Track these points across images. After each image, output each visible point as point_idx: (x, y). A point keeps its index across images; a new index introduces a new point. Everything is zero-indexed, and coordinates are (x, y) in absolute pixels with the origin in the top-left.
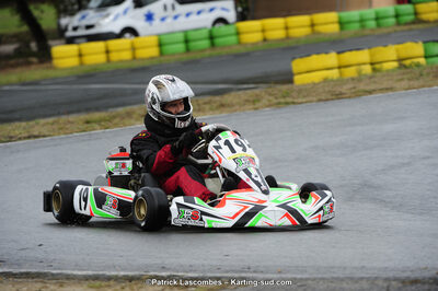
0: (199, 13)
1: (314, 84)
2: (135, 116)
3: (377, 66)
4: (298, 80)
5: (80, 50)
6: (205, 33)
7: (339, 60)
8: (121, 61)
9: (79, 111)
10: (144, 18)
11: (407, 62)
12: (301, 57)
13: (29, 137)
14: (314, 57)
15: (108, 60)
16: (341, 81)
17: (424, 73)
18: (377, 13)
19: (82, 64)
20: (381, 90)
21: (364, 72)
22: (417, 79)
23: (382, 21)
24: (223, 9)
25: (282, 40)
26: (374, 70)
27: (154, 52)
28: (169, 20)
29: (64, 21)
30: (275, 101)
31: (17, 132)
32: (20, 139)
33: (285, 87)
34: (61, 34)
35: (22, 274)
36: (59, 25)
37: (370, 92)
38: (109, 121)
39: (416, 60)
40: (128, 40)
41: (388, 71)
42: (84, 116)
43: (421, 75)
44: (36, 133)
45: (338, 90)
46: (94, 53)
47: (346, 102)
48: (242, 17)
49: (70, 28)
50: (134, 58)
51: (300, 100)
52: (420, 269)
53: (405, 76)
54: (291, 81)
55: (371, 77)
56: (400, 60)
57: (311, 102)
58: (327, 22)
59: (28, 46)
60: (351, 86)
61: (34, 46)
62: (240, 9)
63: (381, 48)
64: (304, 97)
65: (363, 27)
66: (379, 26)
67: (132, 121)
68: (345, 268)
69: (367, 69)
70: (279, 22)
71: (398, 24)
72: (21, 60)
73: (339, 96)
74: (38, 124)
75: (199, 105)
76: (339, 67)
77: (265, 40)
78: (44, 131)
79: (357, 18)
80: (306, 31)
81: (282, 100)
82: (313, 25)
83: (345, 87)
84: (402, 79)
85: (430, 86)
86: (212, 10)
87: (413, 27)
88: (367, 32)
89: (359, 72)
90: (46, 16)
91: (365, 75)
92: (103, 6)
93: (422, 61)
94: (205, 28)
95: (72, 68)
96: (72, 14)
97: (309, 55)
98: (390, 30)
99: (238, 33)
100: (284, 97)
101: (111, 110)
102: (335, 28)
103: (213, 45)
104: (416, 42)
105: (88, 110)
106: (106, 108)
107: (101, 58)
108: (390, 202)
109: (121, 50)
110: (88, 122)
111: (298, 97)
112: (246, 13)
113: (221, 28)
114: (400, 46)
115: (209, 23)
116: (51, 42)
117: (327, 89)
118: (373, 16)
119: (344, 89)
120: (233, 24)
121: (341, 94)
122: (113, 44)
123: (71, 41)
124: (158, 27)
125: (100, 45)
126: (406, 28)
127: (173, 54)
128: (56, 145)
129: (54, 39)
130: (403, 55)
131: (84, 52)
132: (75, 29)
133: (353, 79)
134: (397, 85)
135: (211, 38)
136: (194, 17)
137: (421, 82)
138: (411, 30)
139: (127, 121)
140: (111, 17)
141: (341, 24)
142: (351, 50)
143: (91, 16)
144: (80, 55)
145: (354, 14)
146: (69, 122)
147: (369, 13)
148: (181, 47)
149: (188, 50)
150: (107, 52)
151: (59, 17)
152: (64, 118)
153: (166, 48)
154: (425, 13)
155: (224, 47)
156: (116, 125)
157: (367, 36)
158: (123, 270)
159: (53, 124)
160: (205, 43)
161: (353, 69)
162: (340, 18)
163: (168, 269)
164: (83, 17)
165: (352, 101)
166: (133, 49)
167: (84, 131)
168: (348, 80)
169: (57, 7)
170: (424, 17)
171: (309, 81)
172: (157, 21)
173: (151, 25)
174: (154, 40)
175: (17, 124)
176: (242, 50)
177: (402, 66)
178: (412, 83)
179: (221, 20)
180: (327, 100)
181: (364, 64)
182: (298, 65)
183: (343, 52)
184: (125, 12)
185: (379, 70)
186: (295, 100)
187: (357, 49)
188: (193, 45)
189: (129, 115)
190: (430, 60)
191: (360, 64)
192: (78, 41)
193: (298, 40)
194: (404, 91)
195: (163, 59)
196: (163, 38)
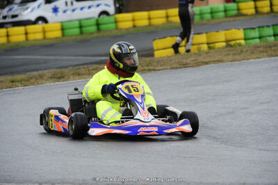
0: (89, 7)
1: (168, 57)
2: (45, 77)
3: (212, 45)
4: (157, 54)
5: (7, 32)
6: (93, 21)
8: (36, 40)
9: (6, 74)
10: (52, 10)
11: (232, 43)
12: (160, 39)
14: (169, 38)
15: (27, 39)
16: (186, 55)
17: (244, 50)
18: (211, 9)
19: (8, 41)
20: (214, 62)
21: (202, 49)
22: (239, 54)
23: (215, 15)
24: (106, 5)
25: (146, 27)
26: (209, 48)
27: (58, 34)
28: (69, 12)
30: (142, 68)
33: (148, 59)
37: (207, 63)
38: (28, 81)
39: (238, 41)
40: (40, 26)
41: (219, 48)
42: (10, 78)
43: (242, 51)
45: (185, 61)
46: (17, 34)
47: (190, 69)
48: (119, 11)
49: (1, 17)
50: (45, 38)
51: (158, 68)
53: (231, 52)
54: (152, 55)
55: (207, 53)
56: (227, 41)
57: (166, 69)
60: (193, 59)
62: (117, 5)
63: (214, 33)
64: (162, 65)
65: (202, 18)
66: (213, 17)
67: (44, 81)
69: (205, 47)
70: (144, 14)
71: (226, 16)
75: (89, 70)
77: (134, 26)
79: (198, 12)
80: (163, 20)
81: (147, 68)
82: (167, 17)
83: (189, 59)
84: (229, 55)
85: (248, 59)
86: (98, 5)
87: (237, 18)
88: (204, 22)
89: (199, 49)
91: (203, 51)
92: (24, 2)
93: (243, 42)
94: (94, 18)
95: (2, 44)
96: (3, 8)
97: (165, 37)
98: (220, 20)
99: (116, 22)
100: (148, 66)
101: (28, 73)
103: (99, 29)
104: (239, 29)
105: (12, 73)
106: (25, 71)
107: (22, 38)
108: (220, 139)
109: (36, 32)
110: (13, 82)
111: (157, 66)
112: (122, 8)
113: (104, 18)
114: (228, 32)
115: (96, 15)
117: (177, 61)
118: (209, 11)
119: (189, 61)
120: (113, 15)
121: (187, 64)
122: (30, 28)
123: (1, 26)
124: (61, 16)
125: (21, 29)
126: (232, 19)
127: (71, 36)
130: (230, 38)
131: (10, 33)
132: (5, 17)
133: (195, 54)
134: (225, 58)
135: (98, 24)
136: (86, 10)
137: (242, 56)
138: (234, 21)
139: (39, 81)
140: (29, 10)
143: (15, 9)
144: (8, 36)
145: (196, 9)
147: (206, 9)
148: (77, 31)
149: (81, 33)
150: (26, 34)
153: (68, 32)
154: (246, 9)
155: (106, 31)
156: (32, 84)
157: (205, 24)
160: (94, 28)
161: (195, 46)
164: (10, 10)
165: (194, 69)
166: (44, 32)
167: (10, 88)
168: (191, 55)
170: (244, 12)
171: (165, 55)
172: (60, 13)
173: (56, 15)
174: (58, 26)
176: (119, 33)
177: (228, 45)
178: (235, 57)
179: (105, 13)
180: (177, 68)
181: (203, 44)
182: (157, 44)
184: (39, 6)
185: (213, 48)
186: (155, 68)
187: (198, 34)
188: (85, 29)
189: (41, 77)
190: (248, 41)
191: (199, 44)
192: (6, 26)
193: (157, 26)
194: (230, 63)
195: (64, 39)
196: (64, 24)
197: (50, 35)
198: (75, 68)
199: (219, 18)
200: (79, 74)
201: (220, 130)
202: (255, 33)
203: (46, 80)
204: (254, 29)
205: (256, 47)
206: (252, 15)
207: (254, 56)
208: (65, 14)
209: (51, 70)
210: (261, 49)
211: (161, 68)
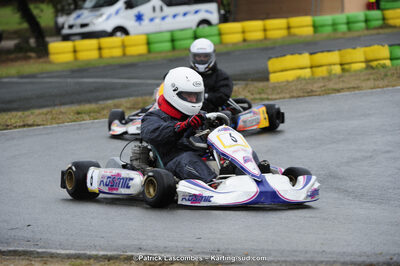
0: (185, 14)
1: (288, 82)
3: (346, 67)
4: (273, 78)
5: (74, 47)
6: (190, 33)
7: (311, 60)
8: (113, 58)
9: (72, 103)
10: (134, 18)
11: (374, 64)
12: (277, 57)
13: (24, 126)
14: (289, 57)
15: (101, 56)
16: (313, 80)
17: (389, 74)
18: (348, 18)
19: (76, 59)
20: (349, 89)
21: (334, 72)
22: (382, 79)
23: (351, 25)
24: (207, 11)
25: (260, 41)
26: (343, 70)
27: (143, 49)
28: (157, 21)
29: (61, 20)
30: (251, 97)
31: (13, 121)
32: (15, 127)
33: (261, 85)
34: (57, 32)
35: (10, 251)
36: (56, 23)
37: (338, 91)
38: (99, 112)
39: (382, 62)
40: (119, 38)
41: (356, 71)
42: (76, 107)
43: (386, 75)
44: (30, 122)
45: (309, 87)
46: (88, 49)
47: (316, 99)
48: (224, 19)
49: (66, 26)
50: (124, 55)
51: (274, 97)
52: (376, 254)
53: (372, 77)
54: (267, 79)
55: (340, 77)
56: (367, 61)
57: (284, 98)
58: (303, 25)
59: (27, 42)
60: (321, 85)
61: (32, 41)
62: (222, 12)
63: (350, 50)
64: (278, 93)
65: (335, 30)
66: (349, 29)
68: (306, 252)
69: (337, 69)
70: (257, 24)
71: (367, 28)
72: (21, 55)
73: (310, 94)
74: (32, 114)
76: (311, 67)
77: (245, 40)
78: (38, 120)
79: (330, 22)
80: (284, 33)
81: (258, 96)
82: (289, 28)
83: (316, 85)
84: (368, 79)
85: (393, 86)
86: (196, 12)
87: (381, 31)
88: (338, 35)
89: (330, 72)
90: (45, 15)
91: (335, 75)
92: (97, 6)
93: (388, 62)
94: (191, 28)
95: (67, 63)
96: (69, 13)
97: (284, 55)
98: (359, 33)
99: (220, 34)
100: (260, 93)
101: (101, 102)
102: (309, 31)
104: (383, 46)
105: (79, 102)
106: (96, 100)
107: (94, 55)
108: (353, 192)
109: (113, 47)
110: (78, 113)
111: (272, 94)
112: (228, 15)
113: (205, 29)
114: (367, 49)
115: (193, 25)
116: (48, 39)
117: (299, 87)
118: (345, 21)
119: (315, 87)
120: (217, 25)
121: (312, 91)
122: (105, 41)
123: (66, 38)
124: (147, 26)
125: (93, 43)
126: (374, 31)
127: (161, 52)
128: (47, 134)
129: (51, 35)
130: (371, 57)
131: (77, 49)
132: (71, 27)
133: (323, 78)
134: (364, 84)
136: (180, 19)
137: (386, 82)
138: (379, 34)
140: (104, 17)
141: (315, 27)
142: (322, 52)
143: (85, 15)
144: (75, 51)
145: (327, 19)
146: (61, 113)
147: (341, 18)
148: (167, 46)
149: (174, 48)
150: (100, 49)
151: (56, 16)
152: (56, 109)
153: (156, 47)
154: (393, 18)
157: (337, 39)
158: (103, 250)
159: (46, 114)
161: (324, 68)
162: (314, 22)
164: (79, 16)
165: (321, 98)
166: (124, 46)
167: (75, 121)
168: (319, 79)
169: (55, 6)
170: (391, 22)
171: (284, 79)
172: (146, 22)
173: (140, 24)
174: (143, 39)
175: (14, 113)
176: (223, 49)
177: (369, 67)
178: (377, 83)
179: (205, 22)
180: (299, 97)
181: (334, 64)
182: (274, 64)
183: (315, 53)
184: (117, 12)
185: (348, 71)
186: (270, 97)
187: (329, 51)
188: (178, 44)
190: (395, 62)
191: (330, 65)
192: (73, 38)
193: (275, 41)
194: (370, 91)
195: (151, 56)
196: (151, 37)
197: (131, 51)
199: (357, 31)
201: (353, 180)
208: (152, 23)
209: (131, 99)
211: (278, 97)
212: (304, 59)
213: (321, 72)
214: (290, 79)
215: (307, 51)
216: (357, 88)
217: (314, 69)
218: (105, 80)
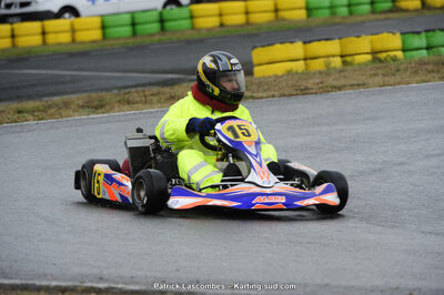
1: (276, 76)
2: (73, 106)
3: (348, 59)
4: (259, 71)
5: (13, 30)
6: (155, 16)
7: (305, 51)
8: (59, 44)
9: (9, 99)
11: (383, 56)
12: (263, 46)
14: (278, 46)
15: (44, 42)
16: (306, 74)
17: (402, 67)
19: (14, 45)
20: (352, 86)
21: (332, 65)
22: (394, 75)
23: (354, 8)
25: (241, 26)
26: (344, 63)
27: (96, 35)
37: (340, 88)
38: (45, 112)
39: (392, 54)
40: (67, 21)
41: (359, 64)
42: (15, 105)
43: (398, 70)
45: (303, 84)
46: (29, 34)
47: (312, 97)
50: (74, 41)
51: (260, 95)
52: (391, 289)
53: (379, 71)
54: (250, 73)
55: (340, 72)
56: (374, 53)
57: (273, 96)
58: (294, 7)
60: (318, 81)
63: (353, 39)
64: (265, 91)
65: (333, 14)
66: (351, 13)
67: (71, 112)
68: (306, 285)
69: (337, 62)
70: (238, 5)
71: (373, 12)
73: (305, 91)
75: (145, 96)
76: (305, 59)
77: (222, 25)
79: (327, 4)
80: (270, 16)
82: (276, 10)
83: (311, 82)
84: (376, 75)
85: (408, 83)
87: (390, 15)
88: (338, 20)
89: (328, 65)
91: (335, 68)
93: (399, 54)
94: (156, 10)
95: (3, 50)
97: (272, 44)
98: (363, 18)
99: (192, 17)
101: (45, 99)
102: (302, 14)
103: (163, 29)
104: (394, 33)
105: (19, 98)
106: (40, 96)
107: (36, 40)
108: (359, 213)
109: (59, 31)
110: (19, 112)
111: (258, 91)
113: (173, 11)
114: (374, 37)
115: (159, 5)
117: (290, 83)
118: (346, 2)
119: (311, 84)
120: (187, 6)
121: (306, 88)
122: (51, 24)
123: (4, 19)
124: (102, 7)
125: (35, 26)
126: (383, 16)
127: (118, 39)
130: (378, 47)
131: (16, 32)
132: (8, 6)
133: (321, 73)
134: (370, 81)
135: (162, 21)
137: (398, 78)
138: (387, 19)
139: (64, 112)
141: (309, 9)
142: (319, 40)
144: (13, 36)
148: (127, 31)
149: (134, 34)
150: (44, 33)
153: (111, 32)
155: (175, 32)
156: (52, 116)
157: (337, 24)
158: (55, 279)
160: (155, 27)
161: (321, 60)
162: (307, 3)
163: (107, 280)
165: (318, 97)
166: (73, 30)
167: (15, 122)
168: (314, 73)
170: (403, 5)
171: (271, 74)
173: (94, 4)
174: (97, 21)
176: (196, 36)
177: (376, 60)
178: (387, 79)
180: (291, 95)
182: (259, 55)
183: (310, 42)
185: (351, 64)
186: (255, 95)
187: (326, 40)
188: (139, 28)
189: (67, 105)
190: (409, 54)
191: (328, 56)
192: (11, 20)
193: (260, 25)
194: (378, 89)
195: (106, 43)
196: (107, 18)
197: (83, 36)
198: (123, 91)
199: (361, 15)
200: (129, 102)
201: (359, 198)
202: (420, 41)
203: (74, 111)
204: (418, 33)
205: (422, 63)
206: (416, 10)
207: (418, 78)
208: (107, 3)
209: (83, 95)
210: (430, 67)
211: (265, 95)
212: (297, 49)
213: (318, 65)
214: (280, 73)
215: (300, 39)
216: (363, 85)
217: (309, 61)
218: (50, 72)
